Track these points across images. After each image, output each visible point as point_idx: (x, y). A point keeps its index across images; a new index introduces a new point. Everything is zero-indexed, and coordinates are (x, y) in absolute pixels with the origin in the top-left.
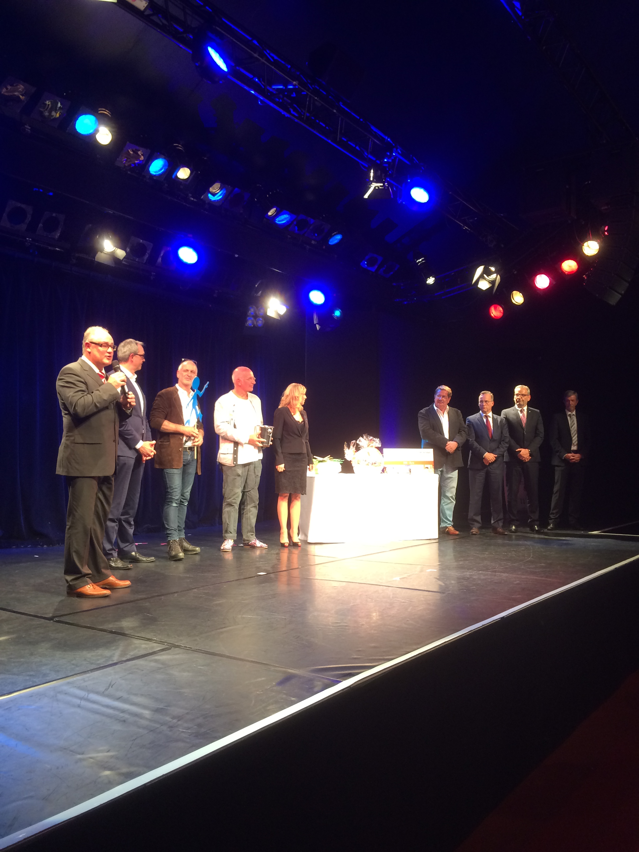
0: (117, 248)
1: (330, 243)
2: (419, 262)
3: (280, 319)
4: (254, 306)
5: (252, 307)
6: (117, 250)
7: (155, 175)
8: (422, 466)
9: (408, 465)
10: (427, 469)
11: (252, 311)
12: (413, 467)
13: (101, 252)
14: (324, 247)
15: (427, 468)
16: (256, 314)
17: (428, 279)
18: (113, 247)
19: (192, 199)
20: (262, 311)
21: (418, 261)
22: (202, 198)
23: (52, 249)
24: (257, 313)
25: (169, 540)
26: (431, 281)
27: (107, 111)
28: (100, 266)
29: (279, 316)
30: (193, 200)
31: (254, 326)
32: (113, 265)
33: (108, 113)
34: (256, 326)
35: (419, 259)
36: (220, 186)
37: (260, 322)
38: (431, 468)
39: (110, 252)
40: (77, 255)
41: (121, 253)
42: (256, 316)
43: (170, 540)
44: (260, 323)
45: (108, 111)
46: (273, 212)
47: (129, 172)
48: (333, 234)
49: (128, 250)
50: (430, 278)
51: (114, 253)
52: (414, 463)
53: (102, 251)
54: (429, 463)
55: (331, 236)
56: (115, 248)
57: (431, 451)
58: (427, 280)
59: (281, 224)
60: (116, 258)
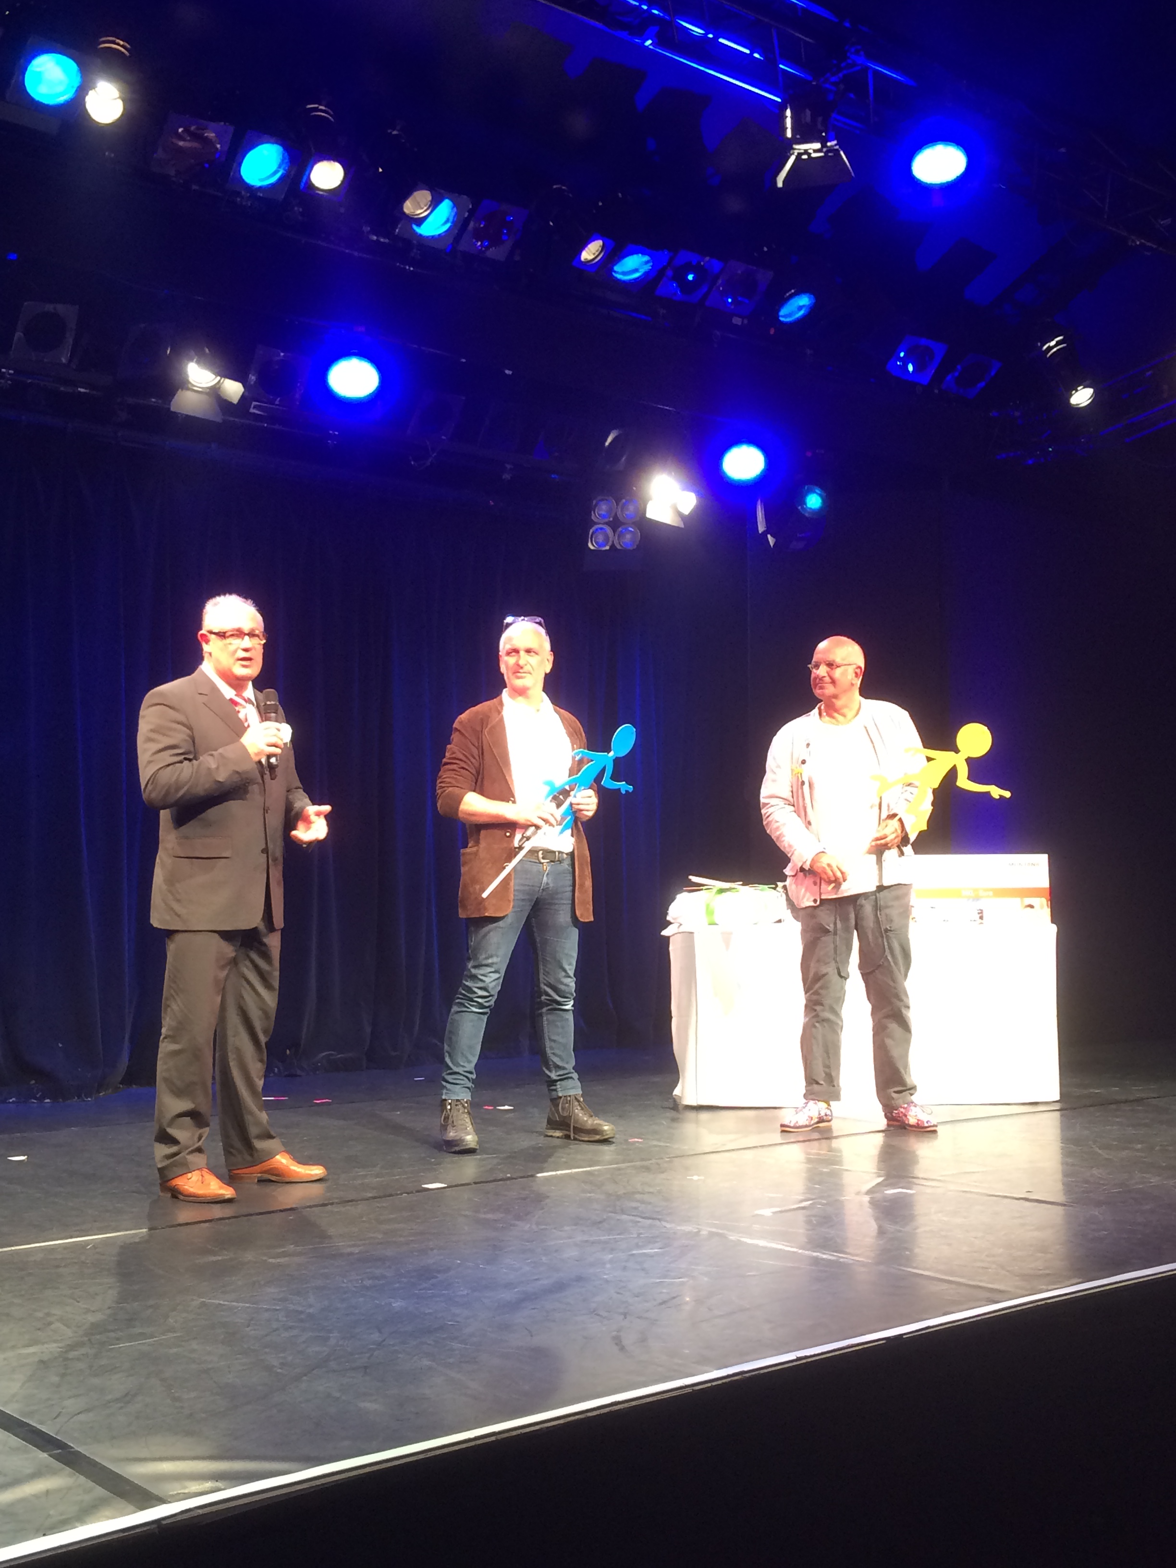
0: (223, 379)
1: (782, 319)
2: (1050, 348)
3: (682, 526)
4: (611, 498)
5: (602, 500)
6: (224, 380)
7: (260, 188)
8: (1017, 902)
9: (977, 898)
10: (1029, 909)
11: (602, 510)
12: (989, 905)
13: (188, 389)
14: (772, 331)
15: (1032, 907)
16: (616, 517)
17: (1074, 392)
18: (214, 376)
19: (375, 238)
20: (631, 508)
21: (1045, 347)
22: (396, 233)
23: (69, 390)
24: (619, 513)
25: (444, 1097)
26: (1082, 397)
27: (118, 41)
28: (190, 422)
29: (681, 518)
30: (378, 240)
31: (613, 546)
32: (219, 419)
33: (122, 46)
34: (619, 547)
35: (1050, 341)
36: (430, 198)
37: (628, 536)
38: (1042, 907)
39: (208, 388)
40: (131, 400)
41: (233, 389)
42: (615, 524)
43: (445, 1100)
44: (629, 539)
45: (122, 43)
46: (597, 251)
47: (194, 187)
48: (788, 294)
49: (253, 378)
50: (1077, 391)
51: (219, 388)
52: (991, 893)
53: (184, 384)
54: (1035, 892)
55: (784, 301)
56: (219, 378)
57: (1042, 860)
58: (1071, 395)
59: (630, 280)
60: (226, 401)
